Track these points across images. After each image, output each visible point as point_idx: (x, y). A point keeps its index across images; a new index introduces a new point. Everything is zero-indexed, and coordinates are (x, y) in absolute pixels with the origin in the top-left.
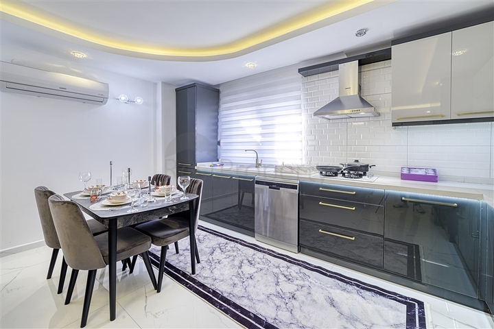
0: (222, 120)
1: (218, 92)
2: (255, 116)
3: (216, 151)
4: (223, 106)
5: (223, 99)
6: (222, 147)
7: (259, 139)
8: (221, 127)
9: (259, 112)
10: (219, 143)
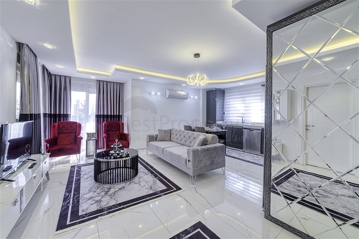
0: (226, 104)
1: (224, 91)
2: (242, 102)
3: (223, 116)
4: (226, 98)
5: (226, 95)
6: (226, 115)
7: (244, 112)
8: (226, 106)
9: (243, 101)
10: (224, 113)
